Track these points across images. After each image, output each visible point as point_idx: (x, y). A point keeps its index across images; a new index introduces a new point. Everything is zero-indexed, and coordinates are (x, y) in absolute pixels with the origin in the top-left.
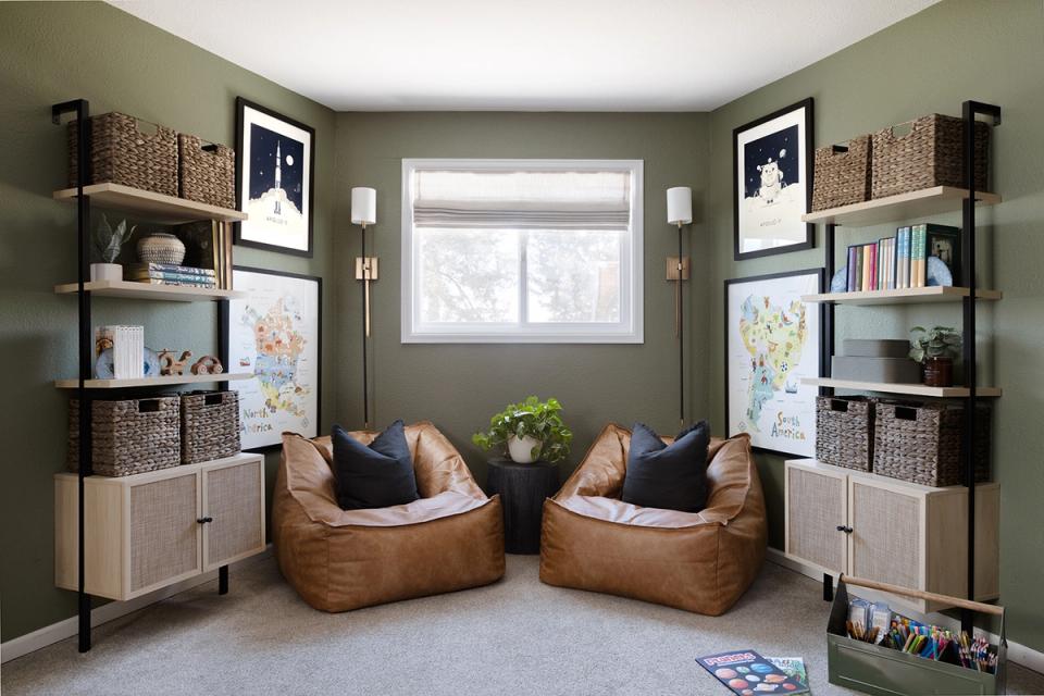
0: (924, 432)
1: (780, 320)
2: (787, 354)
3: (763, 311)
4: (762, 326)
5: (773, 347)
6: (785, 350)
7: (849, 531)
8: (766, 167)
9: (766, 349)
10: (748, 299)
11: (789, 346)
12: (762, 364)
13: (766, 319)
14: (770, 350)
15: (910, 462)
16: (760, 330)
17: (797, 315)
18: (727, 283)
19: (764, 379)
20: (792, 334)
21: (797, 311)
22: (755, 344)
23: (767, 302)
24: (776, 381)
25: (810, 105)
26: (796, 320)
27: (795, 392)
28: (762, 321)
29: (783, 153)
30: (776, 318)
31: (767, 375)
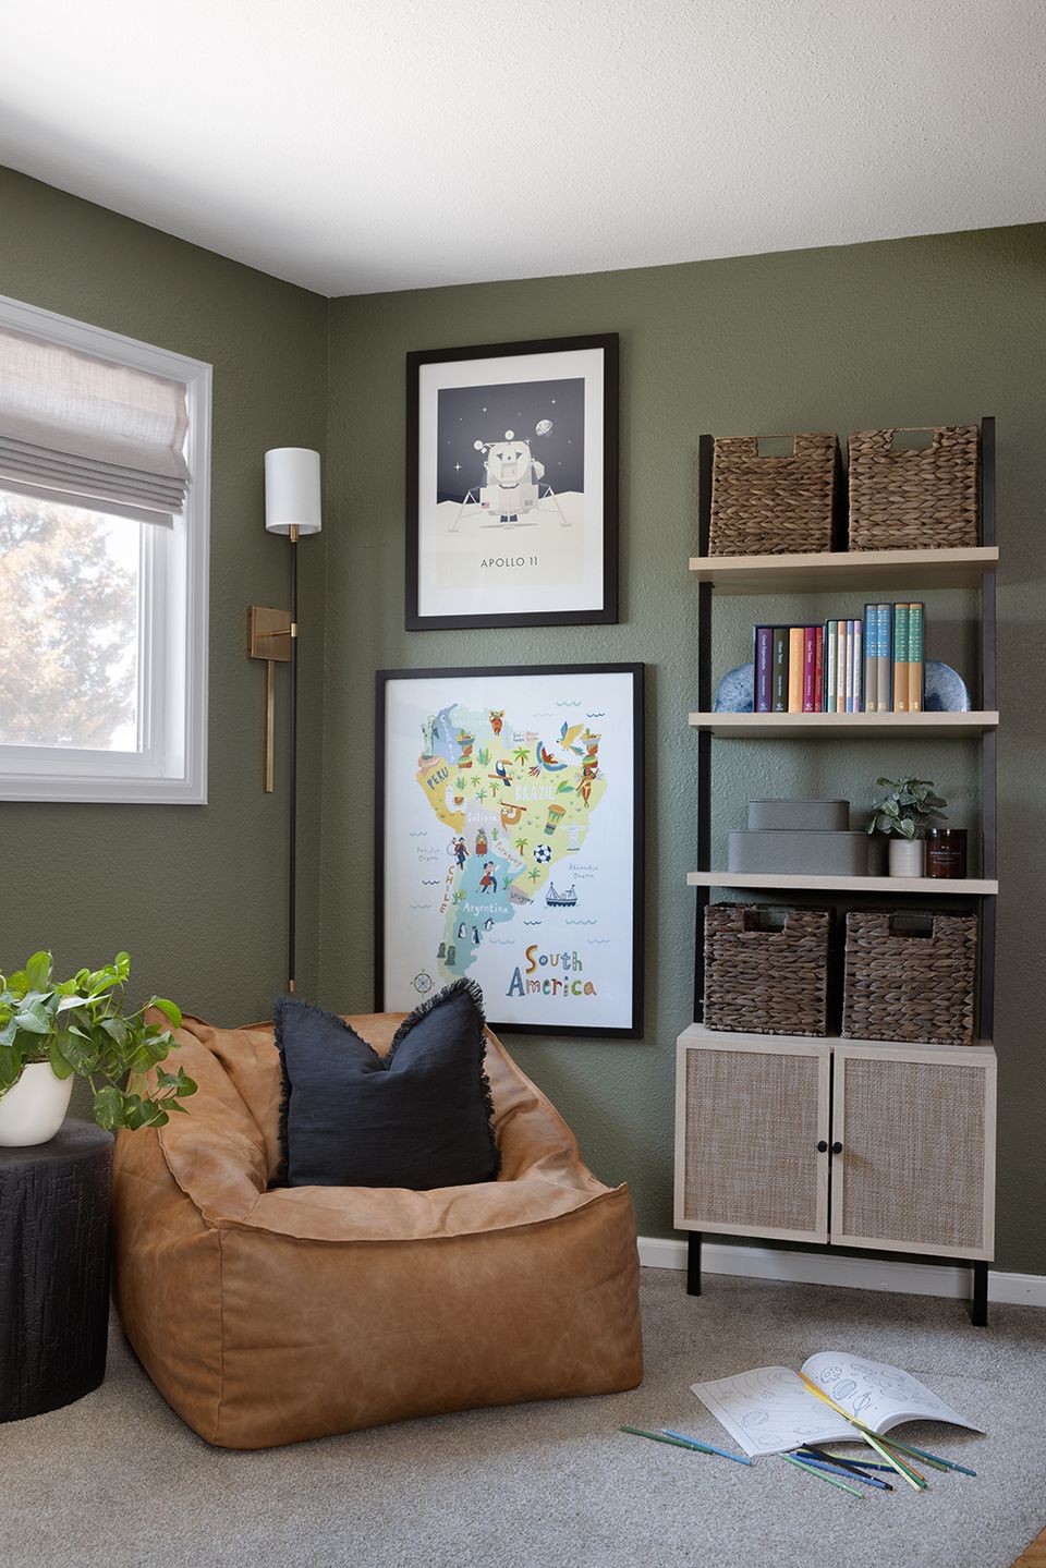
0: (948, 956)
1: (533, 761)
2: (550, 828)
3: (484, 739)
4: (483, 772)
5: (512, 815)
6: (545, 819)
7: (835, 1149)
8: (498, 448)
9: (497, 819)
10: (445, 713)
11: (557, 812)
12: (482, 849)
13: (495, 757)
14: (505, 820)
15: (921, 1009)
16: (475, 781)
17: (578, 751)
18: (382, 678)
19: (488, 881)
20: (564, 788)
21: (578, 743)
22: (463, 808)
23: (497, 723)
24: (522, 883)
25: (611, 345)
26: (576, 763)
27: (574, 904)
28: (484, 759)
29: (544, 427)
30: (523, 756)
31: (495, 872)
